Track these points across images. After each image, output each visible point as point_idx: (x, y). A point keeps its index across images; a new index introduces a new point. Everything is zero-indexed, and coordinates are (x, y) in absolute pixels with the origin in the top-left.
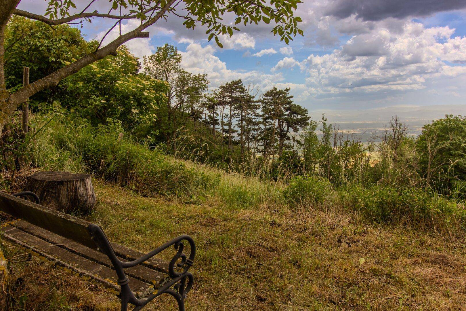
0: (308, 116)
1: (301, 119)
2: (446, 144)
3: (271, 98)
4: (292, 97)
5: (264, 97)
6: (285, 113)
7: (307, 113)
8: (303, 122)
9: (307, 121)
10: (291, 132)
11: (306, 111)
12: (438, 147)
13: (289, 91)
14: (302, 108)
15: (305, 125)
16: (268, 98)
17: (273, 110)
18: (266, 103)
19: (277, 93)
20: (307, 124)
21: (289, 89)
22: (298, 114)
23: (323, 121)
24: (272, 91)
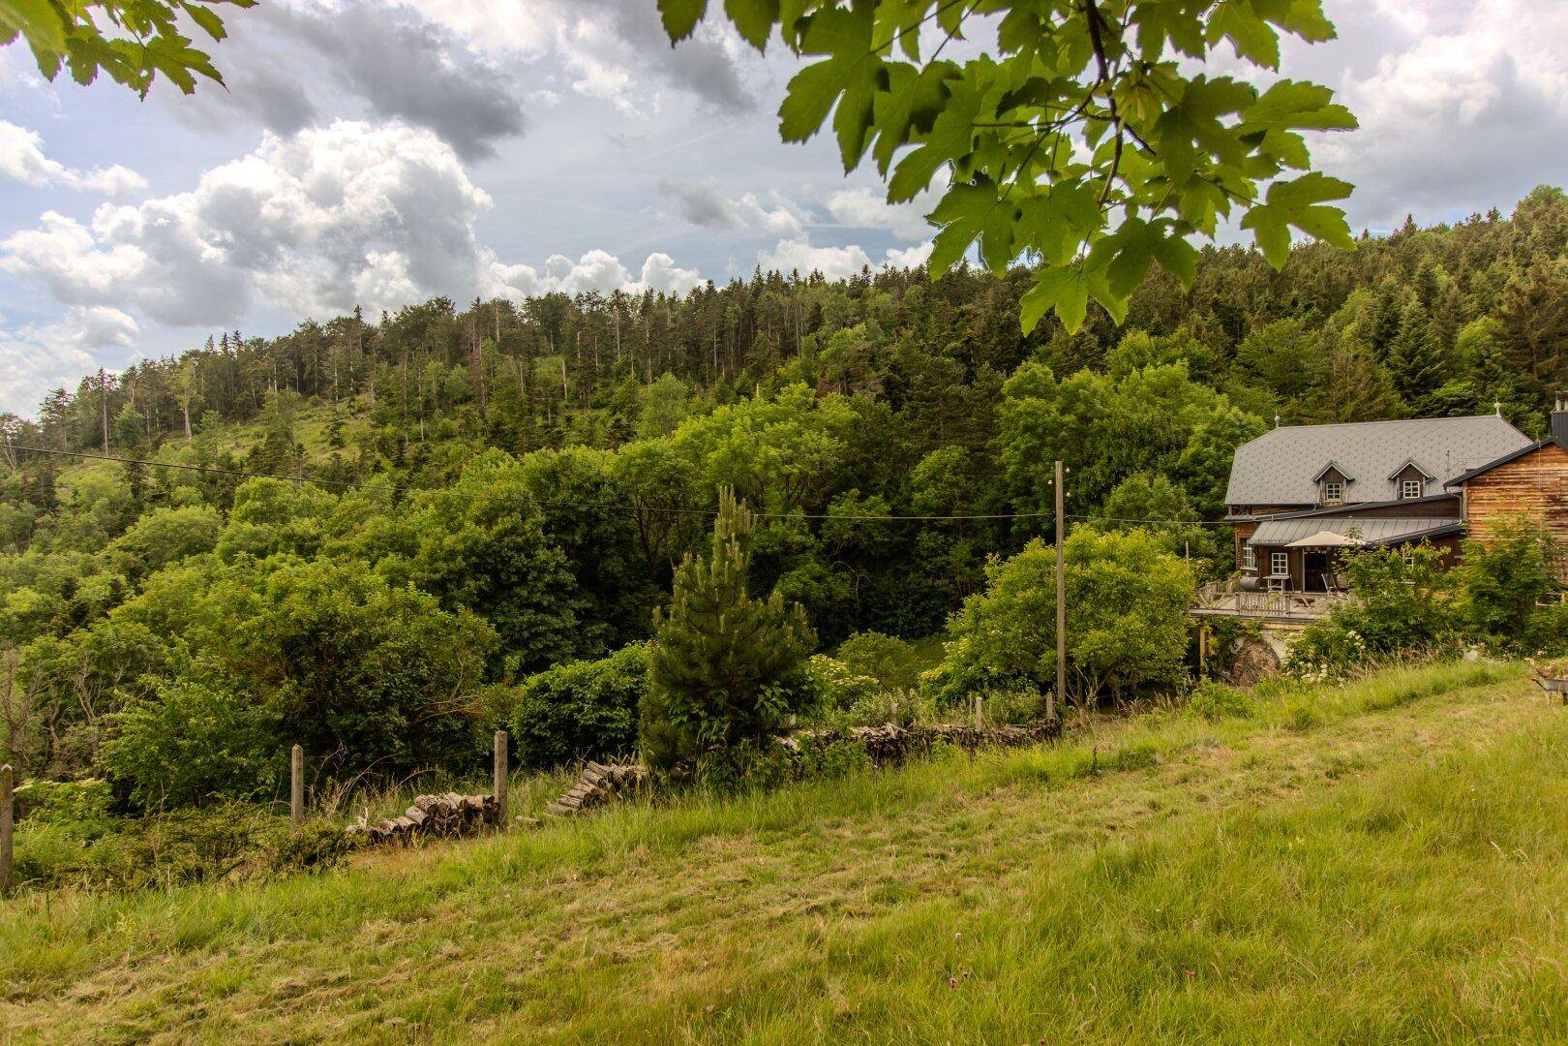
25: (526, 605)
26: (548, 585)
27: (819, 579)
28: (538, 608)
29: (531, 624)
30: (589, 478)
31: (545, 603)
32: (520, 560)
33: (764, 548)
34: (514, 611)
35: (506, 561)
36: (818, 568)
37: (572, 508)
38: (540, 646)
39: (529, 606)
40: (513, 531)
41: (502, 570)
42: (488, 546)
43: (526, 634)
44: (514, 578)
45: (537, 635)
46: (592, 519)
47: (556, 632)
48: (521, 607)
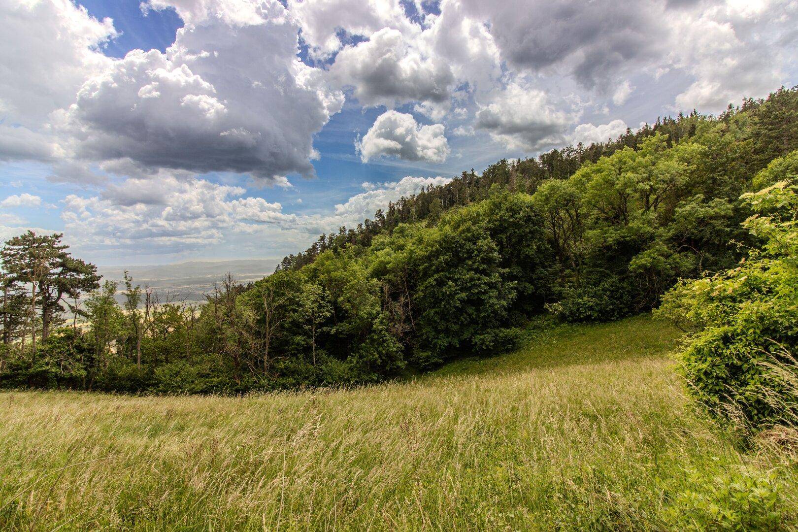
0: (98, 274)
1: (86, 280)
2: (282, 301)
3: (22, 247)
4: (65, 247)
5: (7, 246)
6: (52, 271)
7: (96, 271)
8: (90, 284)
9: (96, 282)
10: (66, 300)
11: (93, 267)
12: (276, 304)
13: (60, 239)
14: (86, 263)
15: (95, 288)
16: (17, 247)
17: (28, 266)
18: (10, 255)
19: (35, 241)
20: (97, 286)
21: (61, 236)
22: (79, 272)
23: (125, 281)
24: (24, 238)
25: (470, 269)
26: (483, 259)
27: (667, 256)
28: (477, 271)
29: (472, 280)
30: (516, 204)
31: (481, 268)
32: (468, 245)
33: (623, 237)
34: (465, 272)
35: (461, 246)
36: (665, 248)
37: (505, 220)
38: (476, 291)
39: (472, 270)
40: (468, 230)
41: (460, 251)
42: (453, 238)
43: (469, 284)
44: (466, 255)
45: (475, 285)
46: (516, 225)
47: (486, 284)
48: (468, 270)
